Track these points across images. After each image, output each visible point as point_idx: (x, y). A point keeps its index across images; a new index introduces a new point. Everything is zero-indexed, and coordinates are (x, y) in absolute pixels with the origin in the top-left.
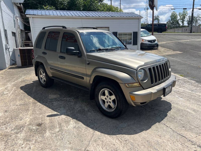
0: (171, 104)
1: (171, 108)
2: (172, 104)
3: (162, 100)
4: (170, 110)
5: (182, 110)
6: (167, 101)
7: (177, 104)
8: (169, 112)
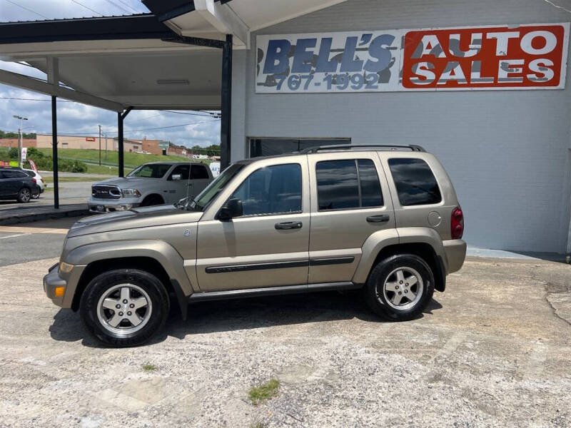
0: (54, 338)
1: (50, 330)
2: (51, 338)
3: (82, 340)
4: (51, 326)
5: (25, 334)
6: (64, 342)
7: (39, 343)
8: (52, 324)
